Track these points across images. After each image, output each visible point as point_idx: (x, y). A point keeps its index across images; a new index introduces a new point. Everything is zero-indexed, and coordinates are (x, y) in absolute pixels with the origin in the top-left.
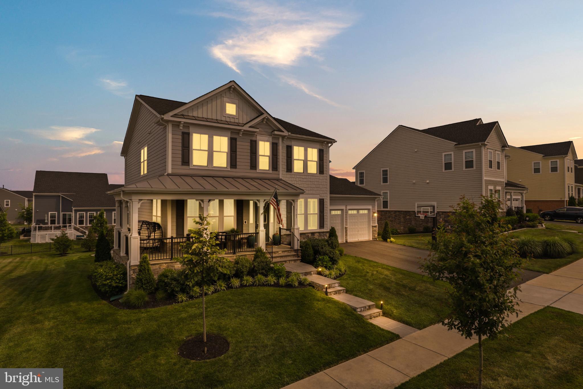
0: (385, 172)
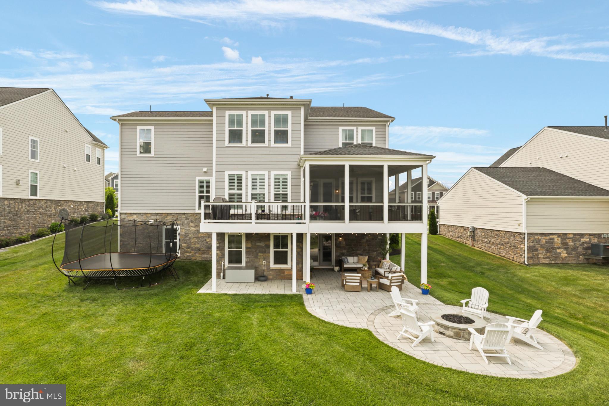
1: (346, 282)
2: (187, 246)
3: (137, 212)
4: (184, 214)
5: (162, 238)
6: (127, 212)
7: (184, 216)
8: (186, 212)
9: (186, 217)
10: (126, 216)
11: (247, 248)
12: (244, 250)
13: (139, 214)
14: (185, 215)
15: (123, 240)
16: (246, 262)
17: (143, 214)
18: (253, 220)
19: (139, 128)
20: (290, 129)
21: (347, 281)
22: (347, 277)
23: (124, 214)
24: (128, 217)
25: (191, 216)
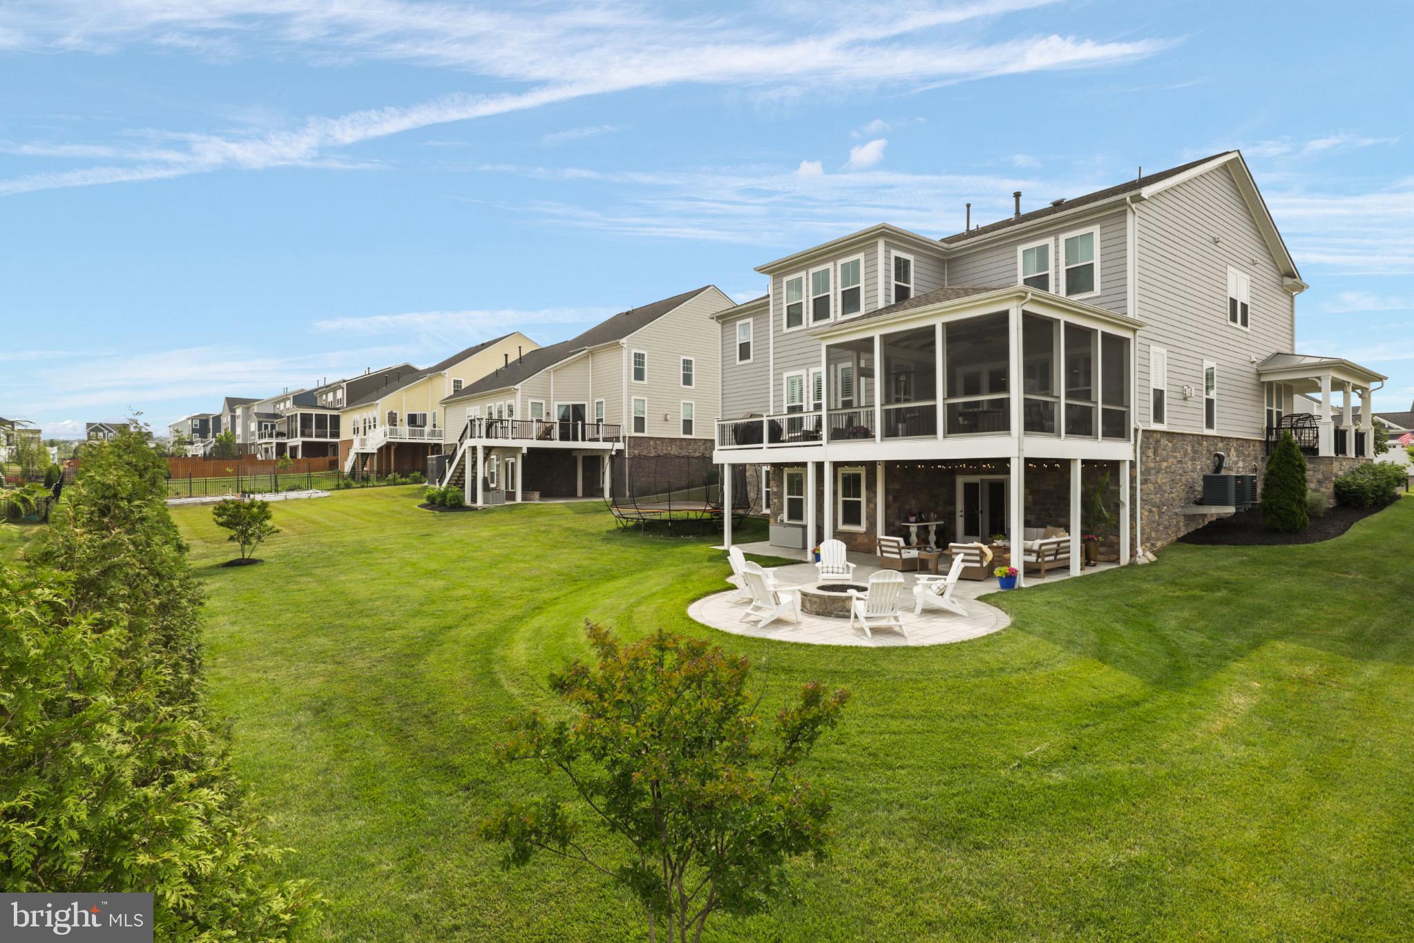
0: (687, 364)
1: (882, 552)
18: (766, 444)
20: (862, 285)
21: (884, 549)
22: (883, 543)
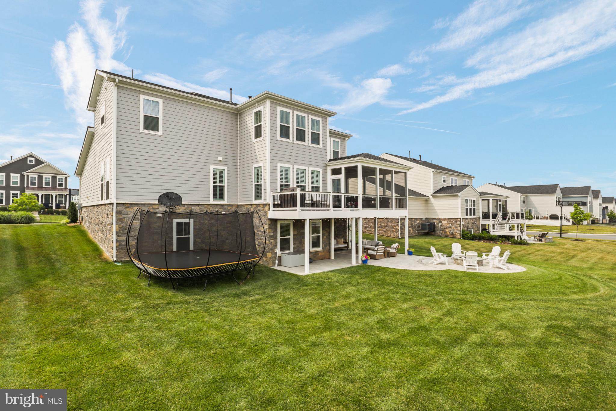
2: (202, 241)
3: (141, 203)
4: (198, 205)
5: (173, 234)
6: (127, 202)
7: (199, 208)
8: (201, 203)
9: (200, 209)
10: (124, 207)
11: (294, 235)
12: (291, 237)
13: (143, 206)
14: (200, 206)
15: (120, 239)
16: (294, 248)
17: (149, 205)
19: (142, 97)
20: (320, 133)
23: (121, 205)
24: (128, 209)
25: (206, 207)
